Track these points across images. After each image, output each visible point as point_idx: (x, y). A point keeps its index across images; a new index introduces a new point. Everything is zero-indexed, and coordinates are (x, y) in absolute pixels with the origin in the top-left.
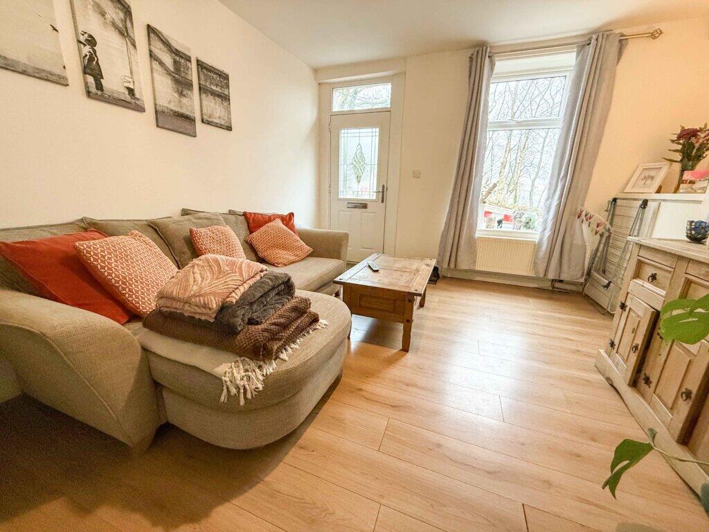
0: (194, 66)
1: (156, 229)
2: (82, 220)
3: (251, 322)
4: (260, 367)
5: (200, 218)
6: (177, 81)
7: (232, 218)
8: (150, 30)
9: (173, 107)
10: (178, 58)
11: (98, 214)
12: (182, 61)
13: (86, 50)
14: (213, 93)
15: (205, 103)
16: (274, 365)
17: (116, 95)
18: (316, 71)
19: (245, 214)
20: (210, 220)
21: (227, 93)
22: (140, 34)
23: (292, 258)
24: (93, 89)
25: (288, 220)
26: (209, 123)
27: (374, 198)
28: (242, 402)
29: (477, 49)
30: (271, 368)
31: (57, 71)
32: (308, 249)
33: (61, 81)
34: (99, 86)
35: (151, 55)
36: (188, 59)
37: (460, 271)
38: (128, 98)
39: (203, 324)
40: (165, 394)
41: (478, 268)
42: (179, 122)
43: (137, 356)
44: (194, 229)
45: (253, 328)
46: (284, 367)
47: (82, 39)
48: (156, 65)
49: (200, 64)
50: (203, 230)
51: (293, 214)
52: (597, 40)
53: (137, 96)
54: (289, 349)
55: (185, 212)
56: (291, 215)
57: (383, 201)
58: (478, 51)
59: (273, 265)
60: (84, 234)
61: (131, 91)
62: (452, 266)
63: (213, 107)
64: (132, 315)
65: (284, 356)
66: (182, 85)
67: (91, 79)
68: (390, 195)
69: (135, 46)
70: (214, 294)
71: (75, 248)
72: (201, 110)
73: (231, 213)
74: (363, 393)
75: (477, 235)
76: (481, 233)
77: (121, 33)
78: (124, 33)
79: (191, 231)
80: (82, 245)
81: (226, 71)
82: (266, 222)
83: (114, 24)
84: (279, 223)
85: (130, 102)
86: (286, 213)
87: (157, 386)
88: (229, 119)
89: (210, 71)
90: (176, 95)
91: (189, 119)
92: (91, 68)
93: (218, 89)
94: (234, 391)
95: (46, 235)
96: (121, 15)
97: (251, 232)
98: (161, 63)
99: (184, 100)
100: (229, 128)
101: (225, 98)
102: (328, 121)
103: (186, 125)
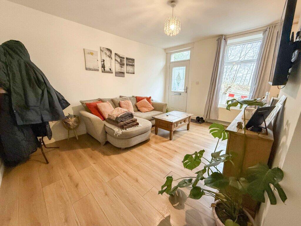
0: (125, 59)
1: (113, 101)
2: (99, 99)
3: (122, 121)
4: (122, 130)
5: (123, 98)
6: (121, 64)
7: (132, 98)
8: (116, 54)
9: (119, 71)
10: (121, 59)
11: (102, 97)
12: (122, 59)
13: (103, 63)
14: (130, 65)
15: (127, 68)
16: (125, 130)
17: (107, 71)
18: (165, 50)
19: (136, 97)
20: (126, 99)
21: (133, 64)
22: (113, 56)
23: (147, 110)
24: (103, 71)
25: (149, 99)
26: (128, 73)
27: (183, 91)
28: (117, 136)
29: (219, 37)
30: (124, 131)
31: (97, 69)
32: (153, 108)
33: (98, 70)
34: (104, 70)
35: (116, 60)
36: (124, 58)
37: (211, 120)
38: (110, 71)
39: (113, 121)
40: (107, 134)
41: (219, 119)
42: (121, 74)
43: (103, 126)
44: (120, 101)
45: (121, 122)
46: (127, 131)
47: (102, 61)
48: (116, 62)
49: (127, 59)
50: (123, 102)
51: (151, 97)
52: (270, 28)
53: (112, 70)
54: (129, 129)
55: (120, 97)
56: (150, 97)
57: (186, 93)
58: (219, 38)
59: (141, 112)
60: (99, 102)
61: (110, 69)
62: (208, 117)
63: (130, 69)
64: (104, 119)
65: (127, 129)
66: (122, 65)
67: (103, 69)
68: (189, 91)
69: (112, 59)
70: (116, 115)
71: (96, 105)
72: (126, 70)
73: (133, 97)
74: (151, 146)
75: (219, 106)
76: (220, 105)
77: (109, 57)
78: (110, 57)
79: (120, 102)
80: (98, 104)
81: (134, 58)
82: (142, 100)
83: (108, 56)
84: (145, 100)
85: (110, 72)
86: (148, 97)
87: (106, 133)
88: (134, 71)
89: (129, 59)
90: (120, 68)
91: (123, 73)
92: (103, 66)
93: (131, 64)
94: (116, 133)
95: (93, 102)
96: (110, 53)
97: (137, 102)
98: (117, 61)
99: (122, 68)
100: (134, 73)
101: (133, 65)
102: (169, 65)
103: (122, 75)
